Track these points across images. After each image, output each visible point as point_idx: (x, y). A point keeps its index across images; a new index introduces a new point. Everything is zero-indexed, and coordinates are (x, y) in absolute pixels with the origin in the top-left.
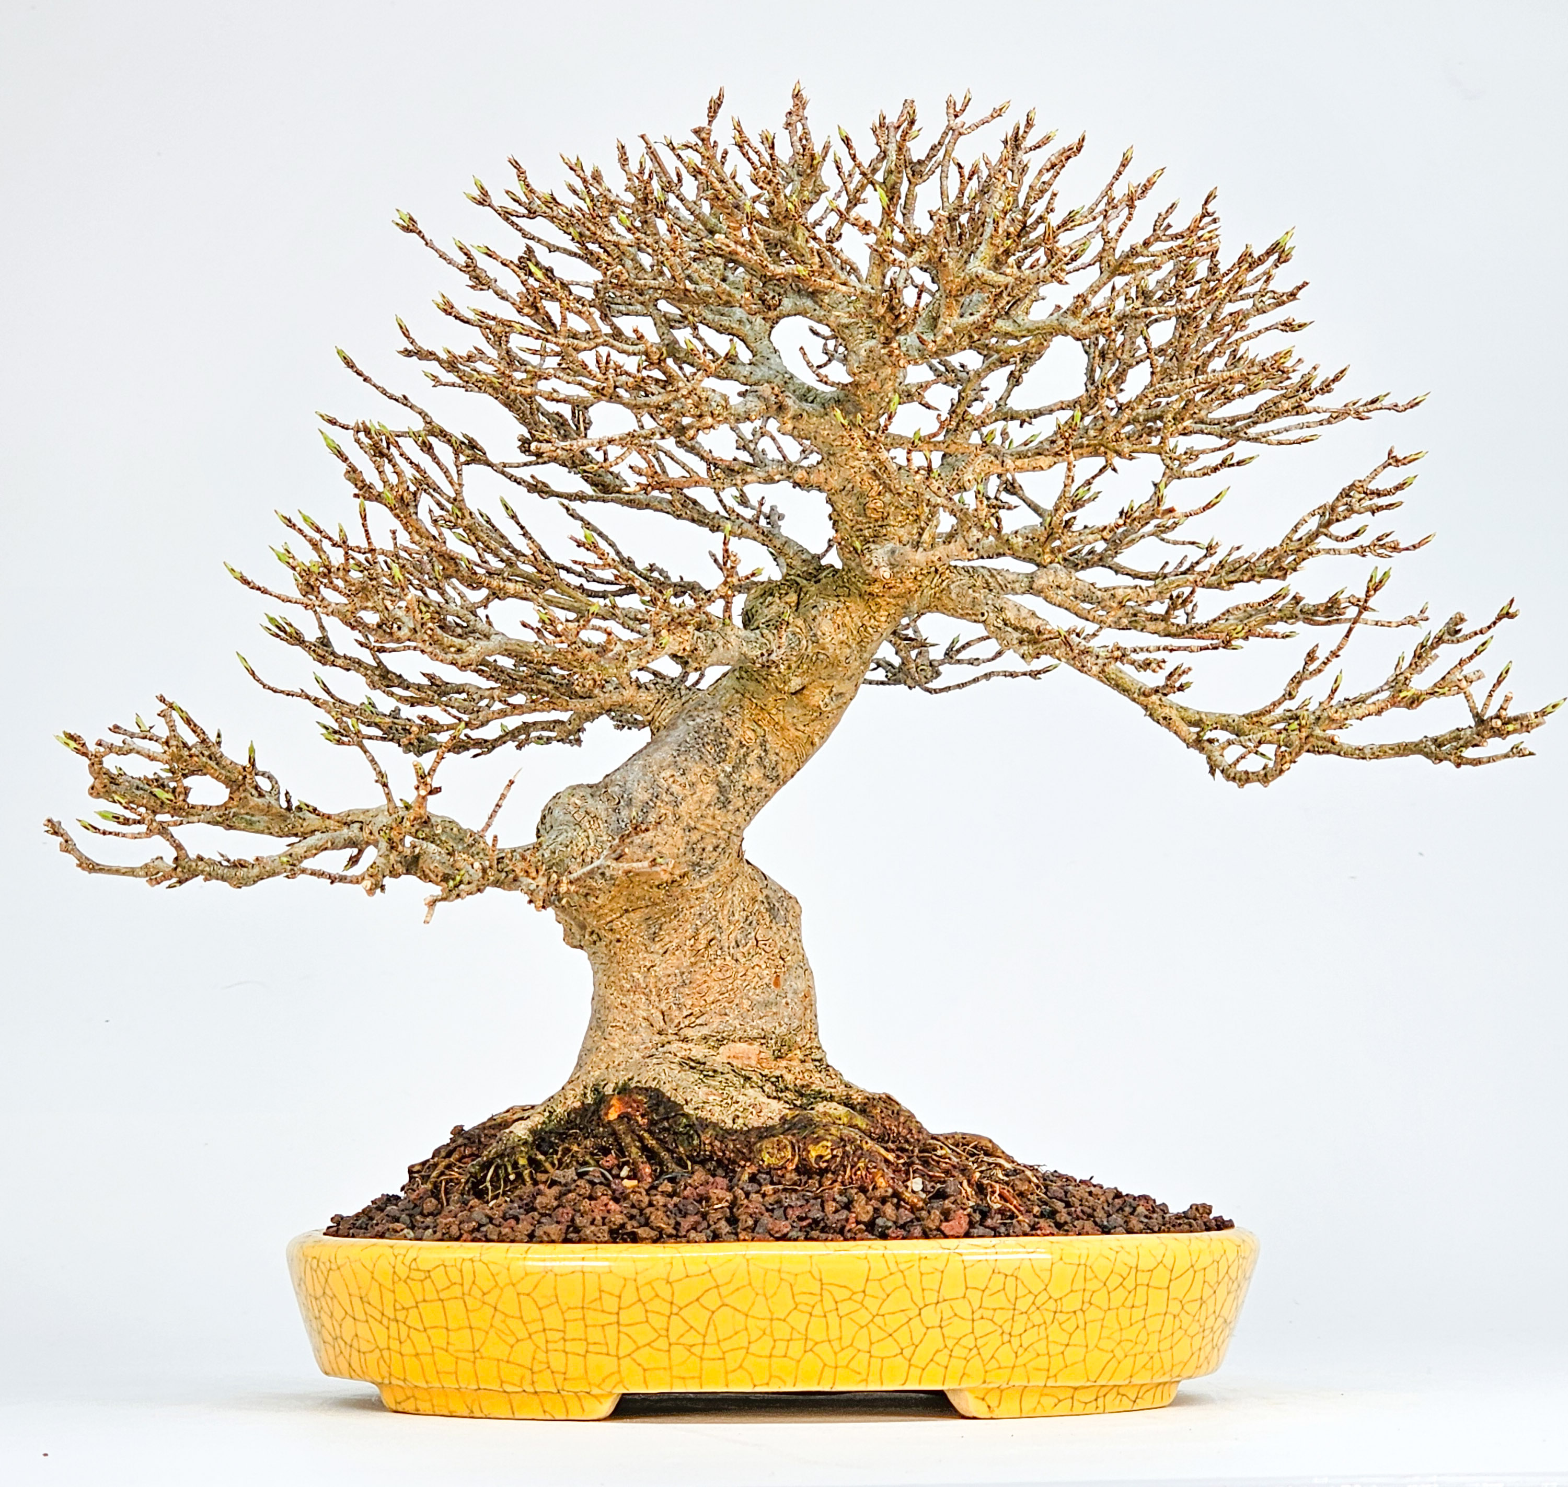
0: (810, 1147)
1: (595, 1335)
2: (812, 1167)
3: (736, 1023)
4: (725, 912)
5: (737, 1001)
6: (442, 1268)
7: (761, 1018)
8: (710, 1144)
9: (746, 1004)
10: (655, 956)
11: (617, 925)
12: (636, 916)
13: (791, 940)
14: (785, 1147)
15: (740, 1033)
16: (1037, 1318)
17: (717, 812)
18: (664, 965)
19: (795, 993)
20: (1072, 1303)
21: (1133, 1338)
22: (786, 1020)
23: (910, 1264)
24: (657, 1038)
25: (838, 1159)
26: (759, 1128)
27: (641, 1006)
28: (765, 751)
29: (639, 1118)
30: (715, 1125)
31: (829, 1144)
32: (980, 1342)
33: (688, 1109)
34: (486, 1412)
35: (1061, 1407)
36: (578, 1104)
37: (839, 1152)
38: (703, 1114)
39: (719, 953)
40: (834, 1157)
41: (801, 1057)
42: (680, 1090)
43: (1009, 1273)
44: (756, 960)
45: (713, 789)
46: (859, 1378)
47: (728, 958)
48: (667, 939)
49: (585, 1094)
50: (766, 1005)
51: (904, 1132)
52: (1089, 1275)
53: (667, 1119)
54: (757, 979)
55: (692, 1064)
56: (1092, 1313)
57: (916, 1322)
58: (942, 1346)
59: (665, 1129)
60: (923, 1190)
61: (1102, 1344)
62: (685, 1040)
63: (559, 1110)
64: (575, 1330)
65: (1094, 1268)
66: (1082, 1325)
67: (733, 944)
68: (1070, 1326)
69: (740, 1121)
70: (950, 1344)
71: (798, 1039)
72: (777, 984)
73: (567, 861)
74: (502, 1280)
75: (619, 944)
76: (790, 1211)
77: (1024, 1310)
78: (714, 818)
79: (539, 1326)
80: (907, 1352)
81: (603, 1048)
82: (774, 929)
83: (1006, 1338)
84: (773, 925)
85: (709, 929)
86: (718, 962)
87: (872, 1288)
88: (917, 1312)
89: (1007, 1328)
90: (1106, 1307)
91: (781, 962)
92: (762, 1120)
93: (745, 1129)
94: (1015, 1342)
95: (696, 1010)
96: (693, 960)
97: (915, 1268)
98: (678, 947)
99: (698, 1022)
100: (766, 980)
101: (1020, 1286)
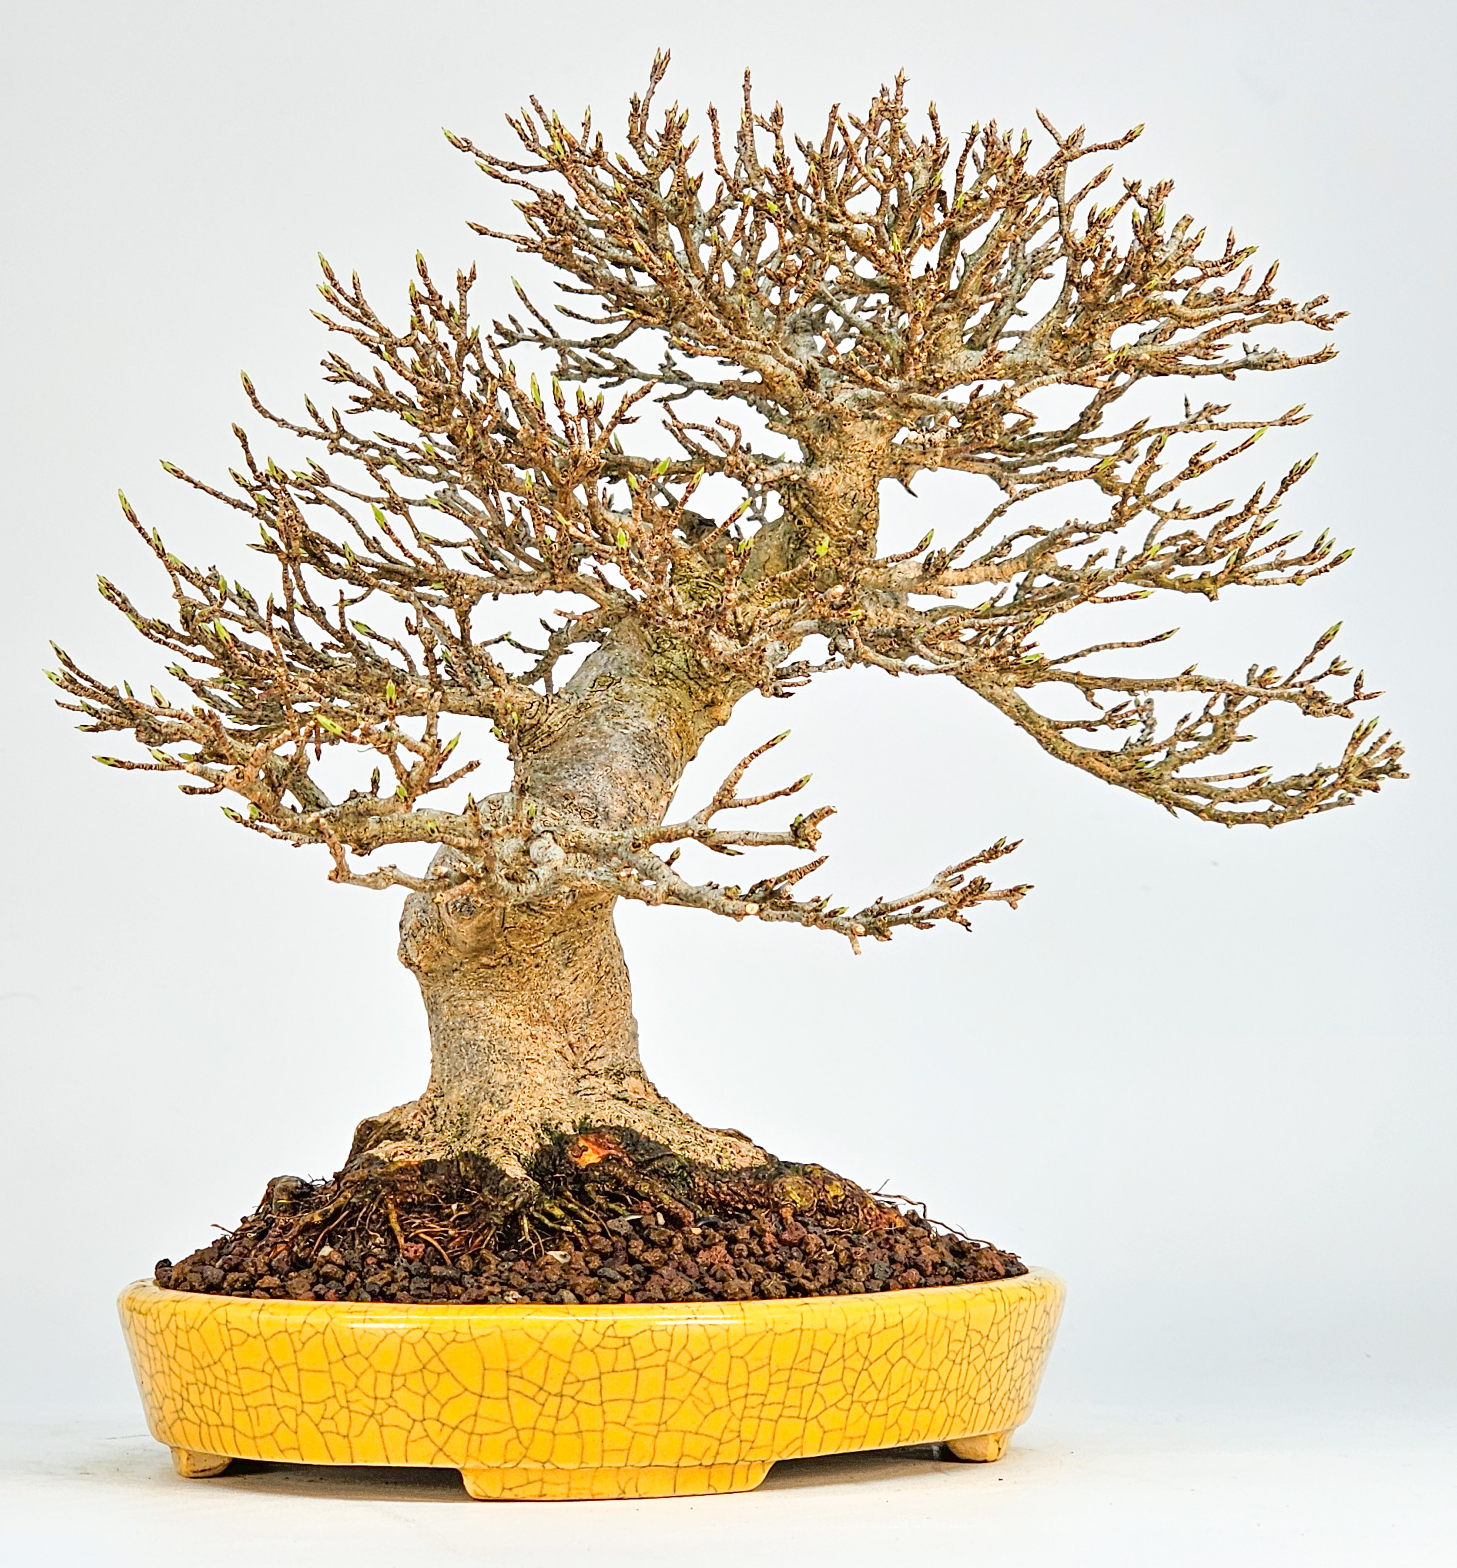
1: (793, 1397)
6: (649, 1333)
33: (673, 1150)
34: (642, 1492)
38: (693, 1155)
64: (775, 1395)
74: (717, 1344)
79: (742, 1392)
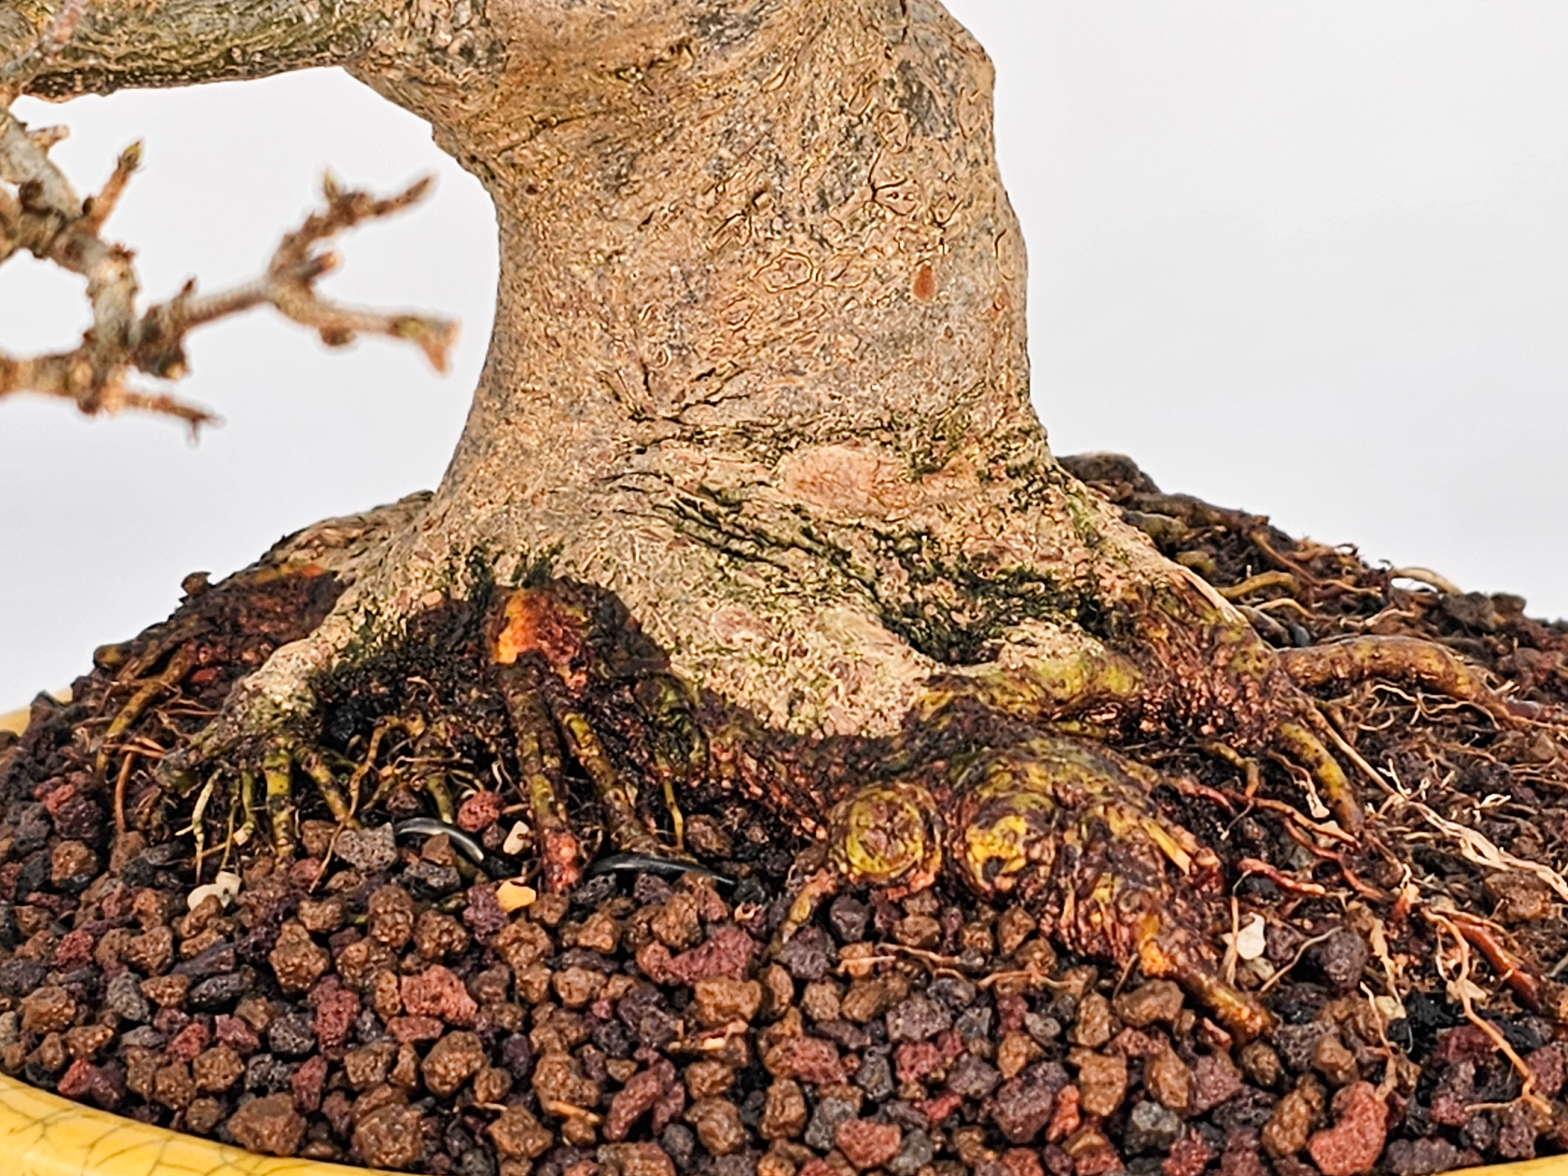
0: (972, 833)
2: (976, 886)
3: (822, 393)
4: (794, 123)
5: (823, 339)
7: (885, 376)
8: (733, 761)
9: (847, 344)
10: (623, 229)
11: (525, 155)
12: (570, 135)
13: (962, 170)
14: (907, 825)
15: (831, 420)
18: (643, 253)
19: (969, 302)
22: (946, 373)
24: (628, 428)
25: (1043, 870)
26: (850, 740)
27: (592, 348)
29: (567, 674)
30: (745, 716)
31: (1021, 826)
33: (679, 666)
36: (434, 599)
37: (1045, 851)
38: (717, 683)
39: (778, 225)
40: (1033, 864)
41: (981, 464)
42: (665, 607)
44: (869, 236)
47: (800, 238)
48: (649, 192)
49: (453, 570)
50: (897, 342)
51: (1225, 693)
53: (631, 681)
54: (874, 282)
55: (710, 506)
59: (626, 707)
60: (1265, 955)
62: (696, 438)
63: (390, 612)
67: (814, 200)
69: (806, 710)
71: (977, 417)
72: (924, 286)
75: (532, 198)
76: (906, 1055)
81: (502, 445)
82: (919, 151)
84: (915, 142)
85: (754, 167)
86: (774, 248)
91: (937, 232)
92: (859, 719)
93: (817, 735)
95: (724, 364)
96: (712, 242)
98: (676, 212)
99: (729, 390)
100: (898, 283)
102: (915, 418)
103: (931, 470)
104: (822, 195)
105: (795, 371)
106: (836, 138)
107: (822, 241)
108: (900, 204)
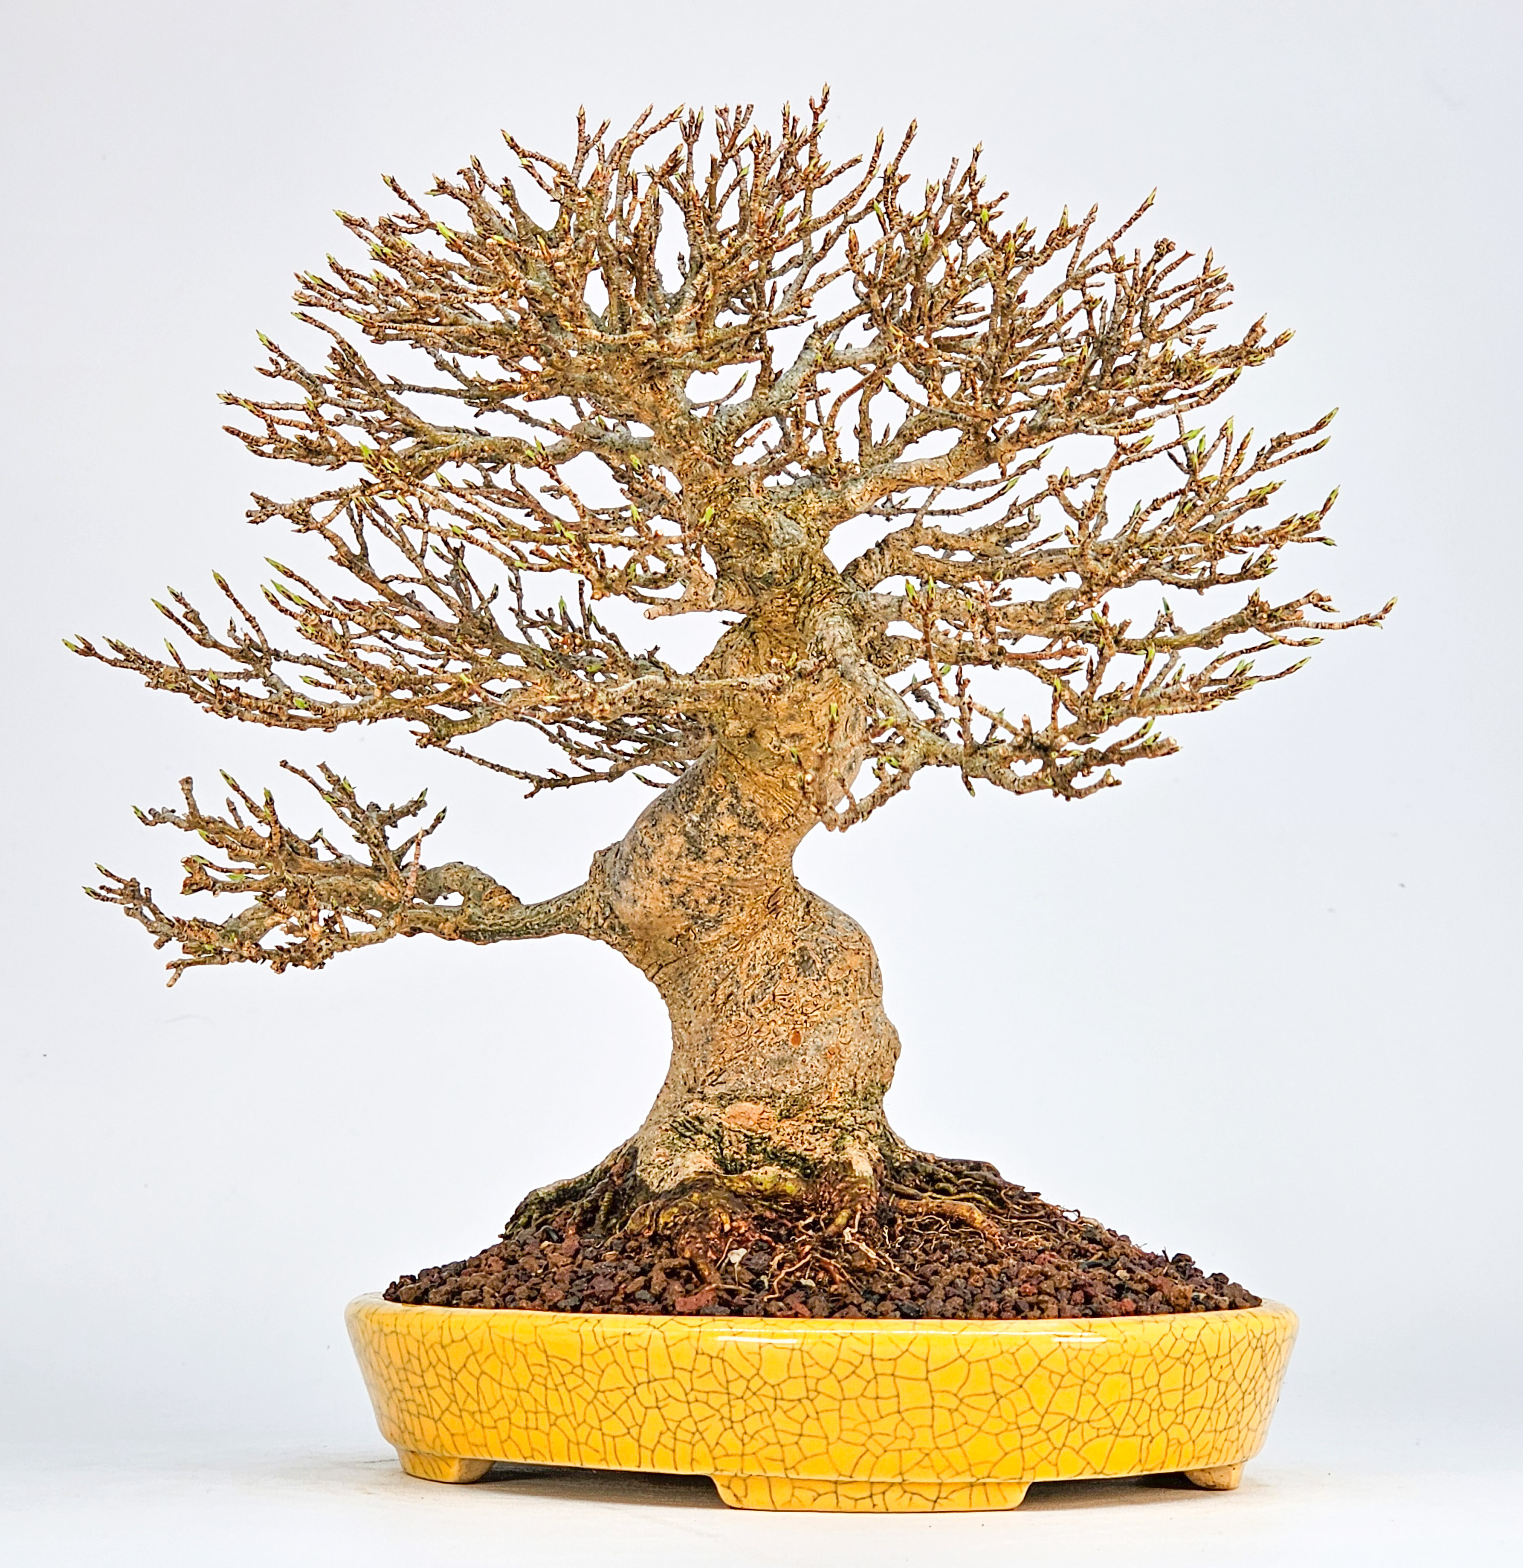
3: (748, 1081)
4: (744, 966)
5: (751, 1059)
7: (772, 1076)
9: (760, 1061)
10: (691, 1012)
12: (670, 971)
15: (749, 1092)
16: (755, 1404)
17: (694, 863)
18: (695, 1021)
19: (818, 1049)
20: (794, 1390)
21: (890, 1431)
22: (802, 1078)
23: (615, 1340)
24: (686, 1096)
27: (683, 1064)
28: (737, 797)
30: (647, 1188)
32: (701, 1426)
33: (637, 1170)
35: (822, 1503)
38: (644, 1176)
39: (735, 1008)
43: (714, 1354)
44: (772, 1016)
45: (681, 840)
46: (599, 1457)
47: (743, 1014)
48: (695, 994)
50: (781, 1062)
52: (808, 1361)
54: (772, 1035)
55: (695, 1122)
56: (822, 1403)
57: (633, 1401)
58: (664, 1428)
61: (846, 1436)
62: (704, 1099)
65: (813, 1354)
66: (813, 1415)
67: (749, 999)
68: (798, 1413)
69: (662, 1184)
70: (672, 1426)
71: (814, 1098)
72: (796, 1040)
73: (573, 917)
77: (740, 1395)
78: (690, 870)
80: (635, 1431)
82: (801, 983)
83: (728, 1424)
84: (799, 979)
85: (729, 984)
86: (733, 1018)
87: (588, 1363)
88: (632, 1391)
89: (725, 1411)
90: (840, 1397)
91: (804, 1017)
94: (738, 1428)
95: (717, 1068)
96: (714, 1016)
97: (620, 1344)
98: (703, 1003)
99: (720, 1080)
100: (784, 1037)
101: (729, 1369)
102: (783, 1095)
103: (788, 1117)
104: (753, 997)
105: (742, 1072)
106: (763, 974)
107: (752, 1016)
108: (786, 1003)
